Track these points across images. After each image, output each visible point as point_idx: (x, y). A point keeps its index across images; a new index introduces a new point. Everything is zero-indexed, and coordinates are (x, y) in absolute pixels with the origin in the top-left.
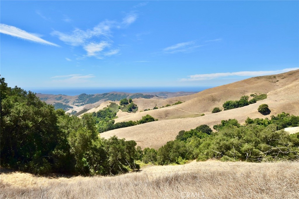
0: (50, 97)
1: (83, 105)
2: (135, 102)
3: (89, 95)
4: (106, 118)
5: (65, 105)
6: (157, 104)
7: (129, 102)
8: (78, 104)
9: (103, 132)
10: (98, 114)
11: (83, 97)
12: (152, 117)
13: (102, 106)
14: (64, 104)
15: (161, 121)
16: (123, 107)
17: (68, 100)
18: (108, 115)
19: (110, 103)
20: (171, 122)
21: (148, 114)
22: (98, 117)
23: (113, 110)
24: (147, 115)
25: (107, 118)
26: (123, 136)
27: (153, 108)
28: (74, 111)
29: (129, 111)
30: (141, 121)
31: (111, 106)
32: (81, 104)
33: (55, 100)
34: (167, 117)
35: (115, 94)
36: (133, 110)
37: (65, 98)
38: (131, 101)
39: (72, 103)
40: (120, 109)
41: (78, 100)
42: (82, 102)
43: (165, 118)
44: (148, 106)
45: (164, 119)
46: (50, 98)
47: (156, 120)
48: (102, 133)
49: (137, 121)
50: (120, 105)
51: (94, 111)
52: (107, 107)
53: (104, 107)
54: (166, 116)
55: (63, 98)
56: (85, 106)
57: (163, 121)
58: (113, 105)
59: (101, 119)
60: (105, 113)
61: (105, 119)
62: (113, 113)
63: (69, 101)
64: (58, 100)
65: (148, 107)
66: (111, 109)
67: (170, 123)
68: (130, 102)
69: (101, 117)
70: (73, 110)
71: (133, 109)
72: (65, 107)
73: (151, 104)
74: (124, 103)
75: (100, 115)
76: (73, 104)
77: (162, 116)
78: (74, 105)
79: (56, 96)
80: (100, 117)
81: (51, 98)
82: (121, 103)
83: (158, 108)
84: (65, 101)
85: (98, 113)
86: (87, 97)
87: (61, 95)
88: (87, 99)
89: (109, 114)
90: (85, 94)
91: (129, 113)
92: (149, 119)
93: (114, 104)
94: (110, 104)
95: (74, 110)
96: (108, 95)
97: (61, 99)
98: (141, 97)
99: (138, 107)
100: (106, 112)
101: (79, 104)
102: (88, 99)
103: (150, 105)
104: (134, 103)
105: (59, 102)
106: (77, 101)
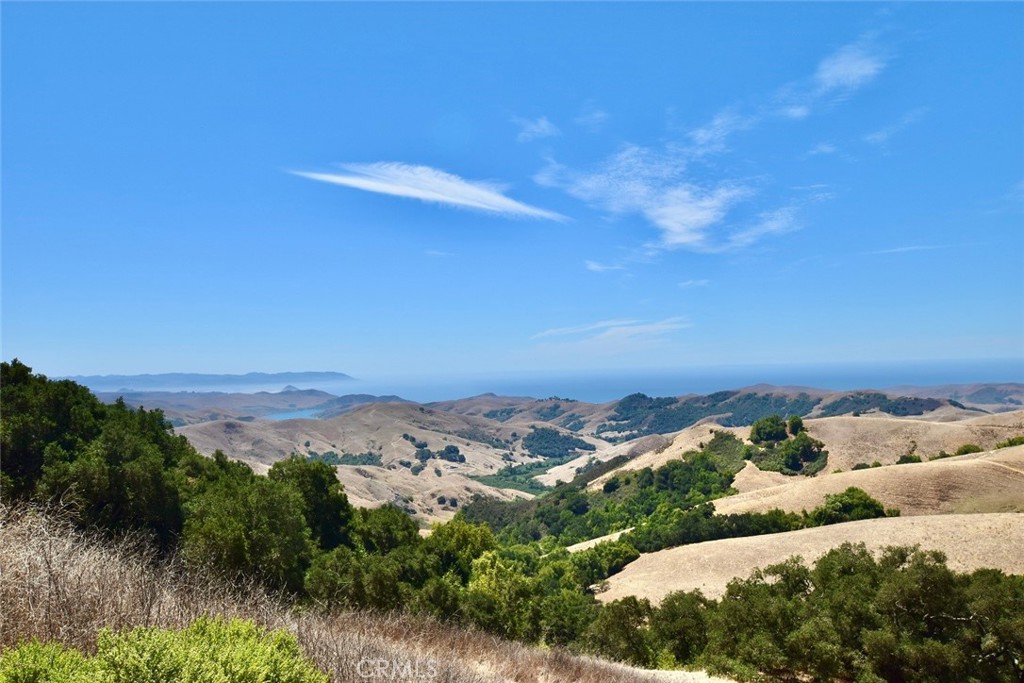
0: (522, 407)
1: (634, 437)
2: (814, 429)
3: (658, 399)
4: (691, 494)
5: (567, 439)
6: (918, 444)
7: (788, 430)
8: (616, 434)
9: (658, 549)
10: (663, 478)
11: (635, 408)
12: (873, 497)
13: (684, 443)
14: (564, 432)
15: (909, 520)
16: (762, 449)
17: (582, 419)
18: (700, 484)
19: (711, 432)
20: (957, 525)
21: (856, 486)
22: (660, 488)
23: (722, 464)
24: (852, 490)
25: (694, 494)
26: (731, 570)
27: (898, 459)
28: (594, 462)
29: (786, 470)
30: (821, 513)
31: (714, 446)
32: (628, 433)
33: (536, 419)
34: (947, 504)
35: (761, 394)
36: (805, 464)
37: (570, 413)
38: (797, 427)
39: (595, 432)
40: (748, 457)
41: (614, 419)
42: (630, 427)
43: (936, 509)
44: (875, 450)
45: (930, 510)
46: (521, 411)
47: (889, 511)
48: (655, 553)
49: (804, 512)
50: (750, 443)
51: (648, 465)
52: (700, 450)
53: (689, 447)
54: (942, 499)
55: (564, 412)
56: (635, 444)
57: (918, 519)
58: (722, 441)
59: (670, 496)
60: (688, 475)
61: (687, 497)
62: (721, 475)
63: (585, 422)
64: (546, 417)
65: (871, 454)
66: (716, 458)
67: (954, 529)
68: (794, 432)
69: (674, 489)
70: (592, 456)
71: (805, 459)
72: (567, 446)
73: (889, 443)
74: (768, 435)
75: (669, 481)
76: (598, 433)
77: (921, 495)
78: (600, 437)
79: (542, 404)
80: (669, 491)
81: (525, 410)
82: (755, 436)
83: (920, 461)
84: (571, 420)
85: (663, 475)
86: (650, 408)
87: (557, 399)
88: (649, 414)
89: (703, 478)
90: (644, 396)
91: (788, 479)
92: (857, 506)
93: (730, 437)
94: (712, 436)
95: (594, 458)
96: (731, 399)
97: (555, 416)
98: (877, 409)
99: (827, 452)
100: (693, 467)
101: (620, 435)
102: (651, 417)
103: (886, 446)
104: (810, 435)
105: (548, 425)
106: (614, 423)
